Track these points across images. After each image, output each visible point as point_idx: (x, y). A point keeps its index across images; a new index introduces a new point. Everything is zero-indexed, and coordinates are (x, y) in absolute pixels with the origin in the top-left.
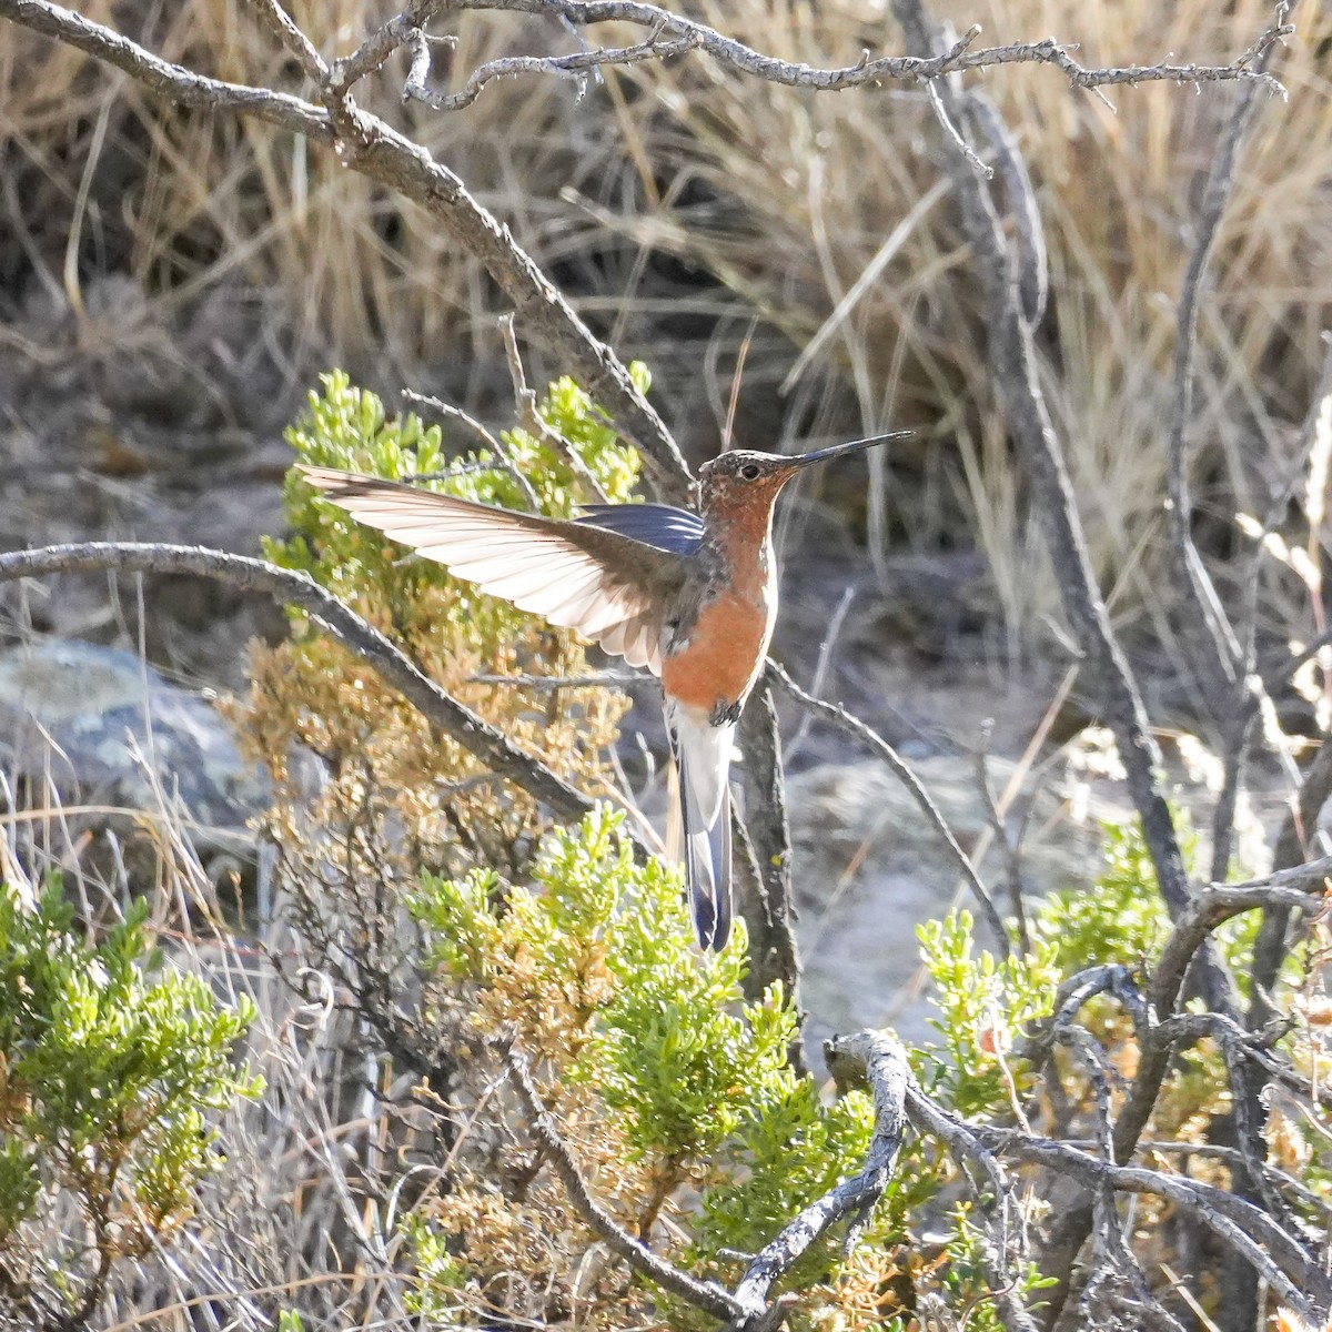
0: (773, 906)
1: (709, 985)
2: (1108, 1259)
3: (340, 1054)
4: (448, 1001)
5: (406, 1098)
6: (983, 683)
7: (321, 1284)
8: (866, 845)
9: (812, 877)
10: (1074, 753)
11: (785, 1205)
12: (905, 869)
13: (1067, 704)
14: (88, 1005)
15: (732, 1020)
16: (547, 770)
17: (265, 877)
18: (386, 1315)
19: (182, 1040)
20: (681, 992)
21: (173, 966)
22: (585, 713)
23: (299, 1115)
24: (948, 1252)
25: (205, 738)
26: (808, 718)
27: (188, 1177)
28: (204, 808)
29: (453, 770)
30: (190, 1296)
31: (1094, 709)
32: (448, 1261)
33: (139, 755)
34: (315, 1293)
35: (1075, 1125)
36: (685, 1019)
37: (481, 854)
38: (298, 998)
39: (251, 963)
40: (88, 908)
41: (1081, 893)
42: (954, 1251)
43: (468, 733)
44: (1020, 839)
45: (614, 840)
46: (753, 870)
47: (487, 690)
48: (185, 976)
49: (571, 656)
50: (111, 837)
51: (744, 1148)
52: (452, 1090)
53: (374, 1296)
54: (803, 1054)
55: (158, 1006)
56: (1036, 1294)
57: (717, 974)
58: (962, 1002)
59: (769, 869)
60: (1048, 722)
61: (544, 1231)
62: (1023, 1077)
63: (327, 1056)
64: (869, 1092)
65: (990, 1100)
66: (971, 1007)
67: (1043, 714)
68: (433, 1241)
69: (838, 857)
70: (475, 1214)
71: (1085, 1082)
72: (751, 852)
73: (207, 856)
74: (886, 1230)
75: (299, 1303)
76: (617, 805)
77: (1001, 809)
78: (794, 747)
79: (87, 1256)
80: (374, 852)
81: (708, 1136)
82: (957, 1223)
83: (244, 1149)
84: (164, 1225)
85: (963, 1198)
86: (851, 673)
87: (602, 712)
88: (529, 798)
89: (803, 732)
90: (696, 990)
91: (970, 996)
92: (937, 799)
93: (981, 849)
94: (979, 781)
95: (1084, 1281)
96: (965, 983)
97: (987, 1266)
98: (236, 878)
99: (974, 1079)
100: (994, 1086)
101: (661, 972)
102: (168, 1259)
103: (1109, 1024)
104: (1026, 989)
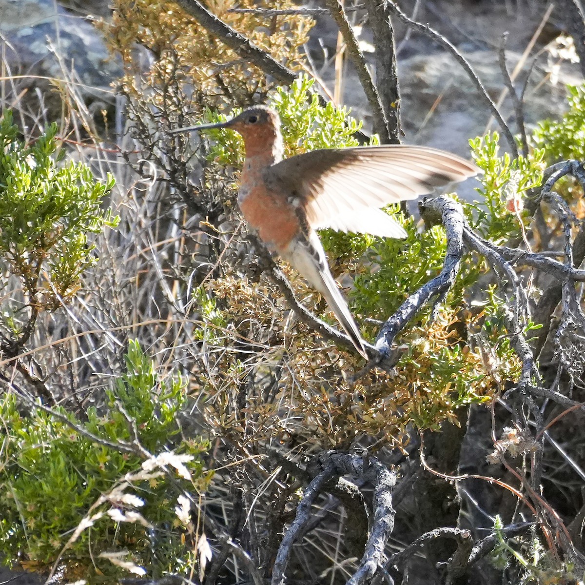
0: (391, 130)
2: (570, 314)
3: (159, 205)
4: (217, 177)
5: (194, 228)
6: (503, 12)
7: (148, 325)
8: (440, 97)
9: (411, 113)
10: (551, 49)
11: (398, 285)
12: (460, 109)
13: (547, 24)
14: (26, 179)
16: (271, 58)
17: (120, 113)
18: (184, 341)
19: (76, 196)
21: (71, 158)
22: (291, 28)
23: (138, 236)
24: (485, 311)
25: (87, 40)
27: (78, 269)
28: (86, 75)
29: (220, 57)
30: (79, 331)
31: (563, 27)
32: (218, 313)
33: (53, 48)
34: (146, 329)
35: (552, 243)
37: (235, 101)
38: (137, 175)
39: (113, 156)
40: (25, 128)
41: (555, 122)
42: (488, 311)
43: (229, 38)
44: (523, 94)
45: (308, 94)
46: (381, 109)
47: (238, 16)
48: (78, 163)
50: (38, 91)
51: (376, 254)
52: (219, 223)
53: (177, 334)
54: (407, 206)
55: (64, 178)
56: (531, 333)
58: (493, 179)
59: (389, 109)
60: (538, 33)
61: (270, 297)
62: (525, 219)
63: (153, 205)
65: (507, 231)
66: (499, 182)
67: (535, 29)
68: (210, 302)
69: (425, 103)
70: (233, 288)
71: (557, 220)
72: (380, 100)
73: (88, 101)
74: (452, 298)
75: (137, 335)
76: (310, 77)
77: (512, 78)
78: (402, 45)
79: (25, 310)
80: (178, 99)
81: (358, 248)
82: (489, 295)
83: (107, 252)
84: (66, 294)
85: (493, 283)
86: (432, 6)
87: (300, 28)
88: (261, 72)
89: (407, 38)
91: (498, 175)
92: (479, 73)
93: (501, 99)
94: (502, 63)
95: (557, 325)
96: (495, 169)
97: (506, 318)
98: (105, 113)
99: (499, 220)
100: (510, 224)
102: (69, 311)
103: (570, 190)
104: (527, 173)
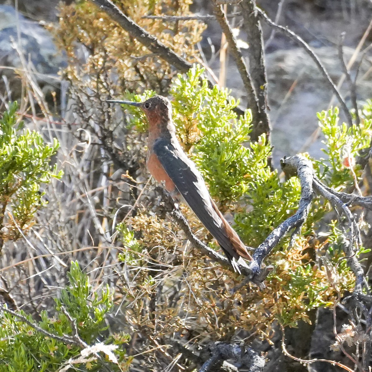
0: (261, 105)
1: (237, 136)
3: (93, 162)
4: (136, 141)
5: (118, 179)
6: (341, 18)
7: (85, 250)
8: (296, 81)
9: (275, 94)
11: (266, 220)
12: (311, 90)
15: (246, 149)
16: (173, 52)
17: (64, 94)
18: (110, 262)
19: (31, 156)
20: (226, 138)
21: (28, 128)
22: (188, 31)
23: (77, 185)
24: (329, 240)
25: (40, 40)
26: (274, 32)
27: (34, 209)
28: (40, 66)
29: (138, 52)
30: (35, 255)
32: (136, 242)
33: (15, 46)
34: (83, 254)
36: (228, 149)
37: (148, 85)
38: (77, 140)
39: (59, 127)
42: (331, 239)
43: (143, 38)
44: (356, 79)
45: (200, 79)
46: (253, 91)
47: (150, 21)
48: (32, 131)
49: (183, 8)
50: (4, 78)
51: (250, 198)
52: (137, 176)
53: (106, 257)
54: (272, 162)
56: (362, 255)
57: (240, 131)
58: (335, 142)
59: (259, 91)
60: (367, 33)
61: (173, 230)
62: (358, 171)
63: (88, 162)
64: (299, 177)
65: (345, 180)
66: (338, 144)
67: (364, 31)
68: (129, 234)
69: (285, 86)
70: (146, 224)
72: (252, 84)
73: (42, 85)
74: (305, 230)
75: (77, 257)
76: (202, 66)
77: (348, 67)
78: (269, 42)
80: (107, 84)
81: (237, 194)
82: (332, 228)
83: (55, 197)
84: (24, 228)
85: (334, 219)
86: (289, 14)
87: (195, 30)
88: (167, 63)
89: (272, 37)
90: (232, 137)
91: (338, 140)
92: (324, 63)
93: (340, 83)
94: (340, 56)
96: (336, 135)
97: (344, 245)
98: (54, 94)
99: (339, 172)
100: (347, 175)
101: (219, 130)
102: (27, 241)
104: (359, 137)
